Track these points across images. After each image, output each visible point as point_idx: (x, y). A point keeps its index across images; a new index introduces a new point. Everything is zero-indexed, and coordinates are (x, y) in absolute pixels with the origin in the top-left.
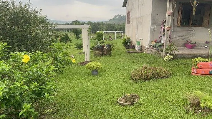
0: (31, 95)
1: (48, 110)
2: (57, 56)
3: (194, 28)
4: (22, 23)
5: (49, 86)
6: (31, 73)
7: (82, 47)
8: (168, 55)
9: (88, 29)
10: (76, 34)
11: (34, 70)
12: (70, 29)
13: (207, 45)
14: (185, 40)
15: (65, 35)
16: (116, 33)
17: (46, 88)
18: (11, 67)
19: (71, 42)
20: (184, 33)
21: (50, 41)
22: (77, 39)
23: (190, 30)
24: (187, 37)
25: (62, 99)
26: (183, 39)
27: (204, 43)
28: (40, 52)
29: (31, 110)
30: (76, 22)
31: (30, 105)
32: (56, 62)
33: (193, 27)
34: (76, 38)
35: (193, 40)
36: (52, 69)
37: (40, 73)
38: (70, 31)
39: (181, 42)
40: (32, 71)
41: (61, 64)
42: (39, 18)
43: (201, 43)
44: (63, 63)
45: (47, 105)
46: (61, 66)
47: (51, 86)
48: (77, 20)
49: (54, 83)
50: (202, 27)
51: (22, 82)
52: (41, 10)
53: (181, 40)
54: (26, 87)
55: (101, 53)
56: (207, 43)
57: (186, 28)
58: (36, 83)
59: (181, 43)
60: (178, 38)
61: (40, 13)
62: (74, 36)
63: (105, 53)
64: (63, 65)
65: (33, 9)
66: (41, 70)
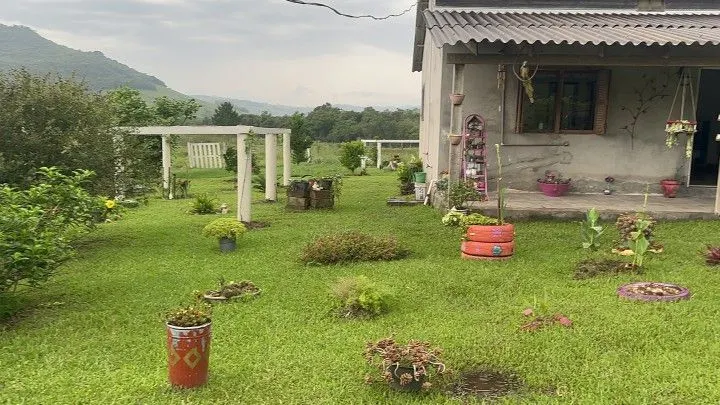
3: (566, 138)
8: (454, 209)
9: (245, 137)
13: (608, 185)
14: (542, 172)
16: (379, 146)
20: (537, 152)
23: (556, 142)
24: (548, 162)
26: (535, 170)
27: (603, 180)
33: (566, 134)
35: (565, 171)
39: (530, 178)
43: (591, 182)
48: (328, 104)
50: (595, 136)
53: (529, 172)
55: (302, 201)
56: (609, 180)
57: (544, 138)
59: (528, 180)
60: (519, 166)
63: (314, 203)
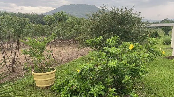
0: (130, 71)
1: (138, 87)
2: (150, 48)
4: (126, 23)
5: (142, 68)
6: (131, 57)
7: (171, 43)
10: (165, 31)
11: (134, 55)
12: (160, 27)
15: (155, 32)
17: (140, 69)
18: (121, 51)
19: (159, 38)
21: (143, 36)
22: (166, 36)
25: (149, 82)
28: (138, 44)
29: (130, 80)
30: (167, 20)
31: (129, 77)
32: (149, 52)
34: (164, 35)
36: (147, 56)
37: (137, 58)
38: (159, 29)
40: (132, 56)
41: (153, 54)
42: (138, 19)
44: (154, 53)
45: (137, 83)
46: (153, 55)
47: (143, 69)
49: (146, 67)
51: (126, 62)
52: (140, 13)
54: (128, 65)
58: (134, 64)
61: (139, 15)
62: (163, 32)
64: (154, 55)
65: (134, 13)
66: (139, 56)
